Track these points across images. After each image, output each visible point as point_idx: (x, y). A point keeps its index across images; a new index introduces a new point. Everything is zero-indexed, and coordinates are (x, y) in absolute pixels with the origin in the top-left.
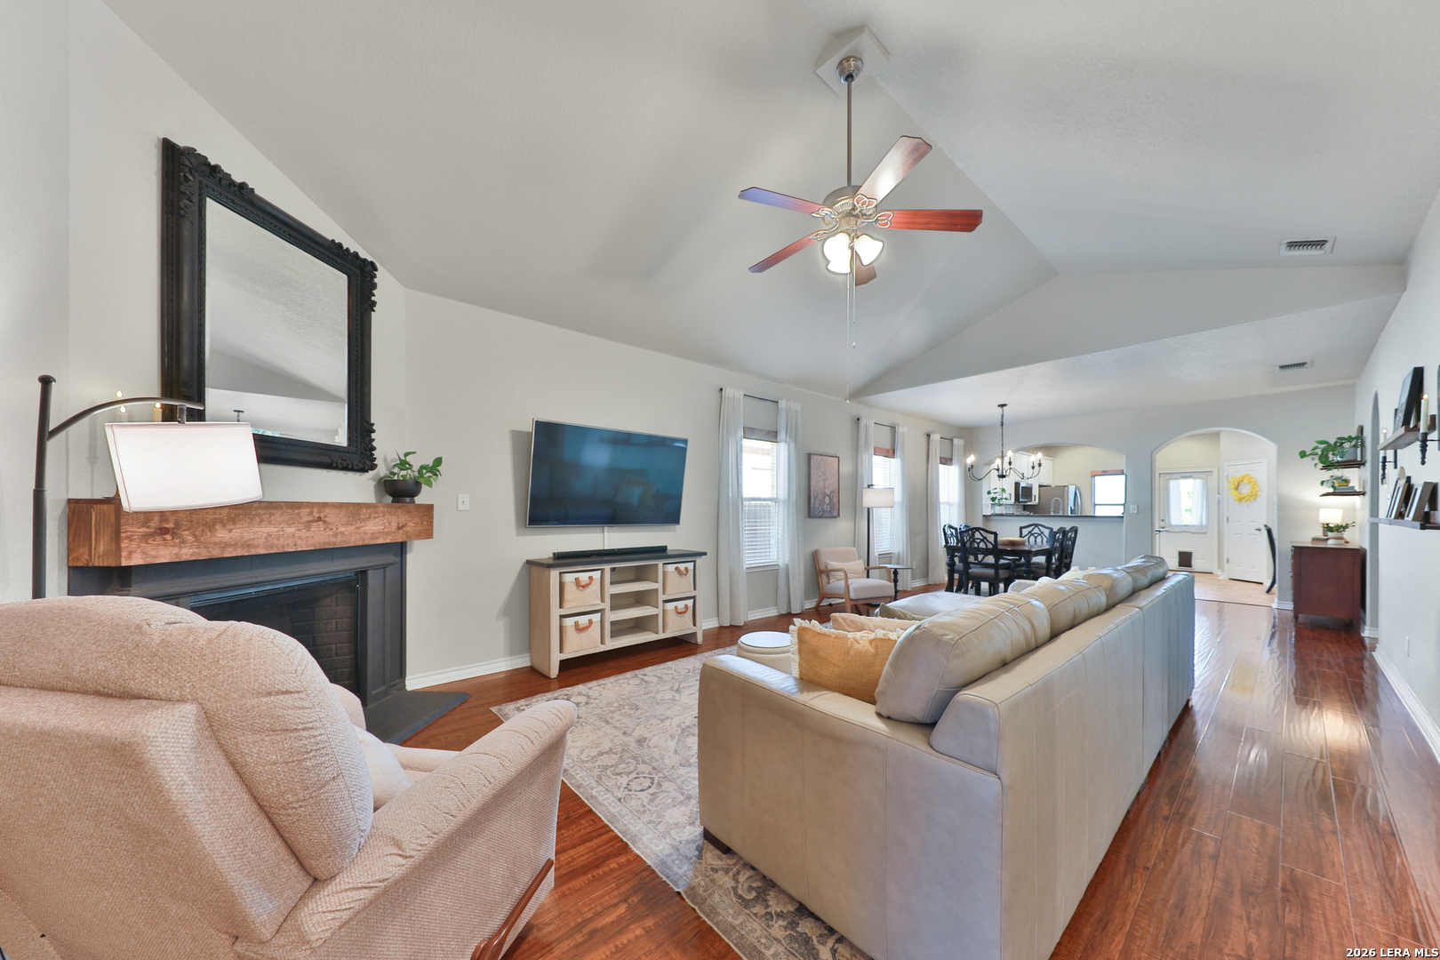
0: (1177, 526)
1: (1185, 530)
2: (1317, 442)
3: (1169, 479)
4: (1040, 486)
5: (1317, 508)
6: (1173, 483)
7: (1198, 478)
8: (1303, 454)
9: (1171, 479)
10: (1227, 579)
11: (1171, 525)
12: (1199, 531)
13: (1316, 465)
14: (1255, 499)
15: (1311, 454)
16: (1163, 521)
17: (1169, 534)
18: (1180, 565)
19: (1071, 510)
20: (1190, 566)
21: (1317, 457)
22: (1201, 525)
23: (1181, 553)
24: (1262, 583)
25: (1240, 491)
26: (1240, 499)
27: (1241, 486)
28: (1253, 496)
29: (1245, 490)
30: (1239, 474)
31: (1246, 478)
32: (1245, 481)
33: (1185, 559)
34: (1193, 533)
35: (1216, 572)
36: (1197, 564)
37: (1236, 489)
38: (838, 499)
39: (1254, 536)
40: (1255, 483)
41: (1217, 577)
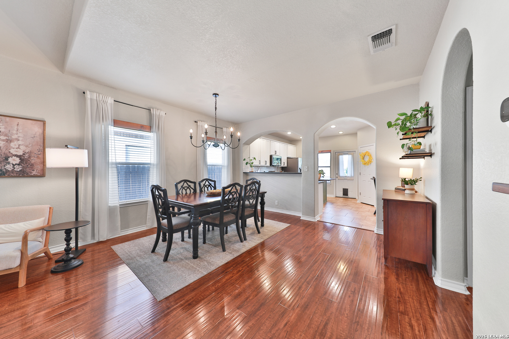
0: (342, 176)
1: (345, 178)
2: (398, 114)
3: (339, 155)
4: (288, 158)
5: (398, 167)
6: (340, 157)
7: (350, 154)
8: (390, 125)
9: (340, 155)
10: (360, 203)
11: (340, 176)
12: (351, 179)
13: (398, 133)
14: (371, 164)
15: (395, 125)
16: (337, 174)
17: (339, 180)
18: (344, 195)
19: (300, 170)
20: (347, 195)
21: (398, 127)
22: (351, 176)
23: (344, 189)
24: (374, 206)
25: (365, 159)
26: (365, 164)
27: (365, 157)
28: (370, 162)
29: (367, 159)
30: (364, 152)
31: (367, 153)
32: (367, 155)
33: (345, 192)
34: (348, 180)
35: (357, 198)
36: (350, 195)
37: (363, 159)
38: (42, 160)
39: (370, 182)
40: (370, 156)
41: (357, 201)
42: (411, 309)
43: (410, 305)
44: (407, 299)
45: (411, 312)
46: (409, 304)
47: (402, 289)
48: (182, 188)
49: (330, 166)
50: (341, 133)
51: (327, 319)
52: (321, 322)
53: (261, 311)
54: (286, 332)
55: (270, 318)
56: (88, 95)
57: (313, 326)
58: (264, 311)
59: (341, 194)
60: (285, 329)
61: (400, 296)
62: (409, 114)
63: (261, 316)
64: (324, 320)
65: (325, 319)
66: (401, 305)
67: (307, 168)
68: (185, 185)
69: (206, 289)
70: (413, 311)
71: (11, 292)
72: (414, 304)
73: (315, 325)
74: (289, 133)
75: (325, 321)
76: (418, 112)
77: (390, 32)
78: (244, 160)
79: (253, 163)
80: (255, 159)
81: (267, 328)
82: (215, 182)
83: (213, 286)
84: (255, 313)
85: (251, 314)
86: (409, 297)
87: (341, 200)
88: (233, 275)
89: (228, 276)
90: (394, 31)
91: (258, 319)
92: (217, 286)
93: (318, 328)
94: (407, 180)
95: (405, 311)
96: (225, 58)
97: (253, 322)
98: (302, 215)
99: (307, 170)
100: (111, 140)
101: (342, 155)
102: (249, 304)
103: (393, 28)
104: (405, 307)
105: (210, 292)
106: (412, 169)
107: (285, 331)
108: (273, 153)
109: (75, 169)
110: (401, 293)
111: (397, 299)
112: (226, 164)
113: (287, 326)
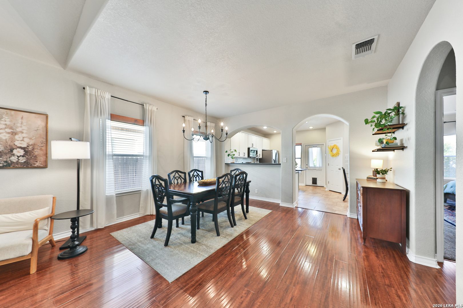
0: (312, 167)
1: (315, 169)
2: (374, 113)
3: (309, 148)
4: (263, 150)
6: (310, 149)
7: (319, 147)
8: (367, 122)
9: (310, 147)
10: (328, 190)
11: (310, 167)
12: (319, 169)
13: (373, 129)
14: (338, 156)
15: (371, 122)
16: (307, 165)
17: (309, 170)
18: (313, 183)
19: (274, 161)
20: (316, 184)
21: (374, 124)
22: (320, 167)
23: (313, 178)
24: (341, 193)
25: (333, 152)
26: (333, 156)
27: (333, 150)
28: (338, 154)
29: (335, 151)
30: (333, 145)
31: (335, 146)
32: (335, 148)
33: (314, 181)
34: (317, 170)
35: (325, 186)
36: (319, 183)
37: (332, 151)
38: (45, 152)
39: (338, 172)
40: (338, 148)
41: (325, 189)
42: (395, 282)
43: (394, 279)
44: (390, 274)
45: (395, 284)
46: (392, 278)
47: (383, 266)
48: (174, 178)
49: (300, 157)
50: (311, 128)
51: (326, 293)
52: (321, 296)
53: (266, 288)
54: (294, 306)
55: (276, 294)
56: (88, 90)
57: (316, 299)
58: (269, 288)
59: (310, 183)
60: (292, 304)
61: (383, 272)
62: (383, 113)
63: (268, 293)
64: (323, 294)
65: (325, 293)
66: (386, 279)
67: (286, 159)
68: (177, 175)
69: (211, 270)
70: (397, 284)
71: (24, 278)
72: (397, 278)
73: (317, 299)
74: (265, 128)
75: (325, 295)
76: (392, 111)
77: (371, 42)
78: (226, 152)
79: (234, 155)
80: (235, 151)
81: (276, 303)
82: (202, 172)
83: (217, 267)
84: (262, 290)
85: (258, 291)
86: (391, 272)
87: (311, 188)
88: (233, 257)
89: (228, 258)
90: (375, 41)
91: (266, 295)
92: (220, 267)
93: (321, 301)
94: (378, 170)
95: (390, 284)
96: (222, 60)
97: (262, 298)
98: (282, 201)
99: (286, 161)
100: (108, 133)
101: (311, 147)
102: (254, 283)
103: (376, 37)
104: (389, 281)
105: (216, 273)
106: (382, 161)
107: (292, 305)
108: (250, 146)
109: (77, 160)
110: (383, 269)
111: (382, 274)
112: (209, 155)
113: (293, 301)
